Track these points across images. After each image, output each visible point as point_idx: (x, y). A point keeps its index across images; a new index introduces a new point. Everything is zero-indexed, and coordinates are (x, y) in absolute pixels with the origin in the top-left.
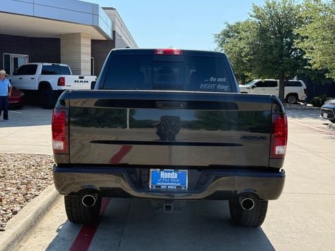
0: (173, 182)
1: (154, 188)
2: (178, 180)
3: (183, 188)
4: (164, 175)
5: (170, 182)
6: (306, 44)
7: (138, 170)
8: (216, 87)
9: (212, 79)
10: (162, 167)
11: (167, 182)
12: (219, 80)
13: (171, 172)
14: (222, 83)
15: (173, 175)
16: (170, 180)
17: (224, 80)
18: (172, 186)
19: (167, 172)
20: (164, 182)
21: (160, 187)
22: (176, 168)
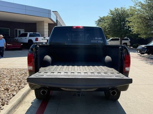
6: (131, 24)
8: (98, 41)
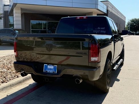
0: (52, 70)
1: (45, 72)
2: (54, 69)
3: (55, 73)
5: (51, 70)
8: (100, 31)
9: (99, 28)
10: (48, 64)
11: (50, 70)
12: (102, 28)
13: (51, 66)
14: (102, 30)
15: (52, 67)
16: (51, 69)
17: (104, 28)
18: (51, 72)
19: (50, 66)
20: (49, 70)
21: (47, 71)
22: (53, 64)
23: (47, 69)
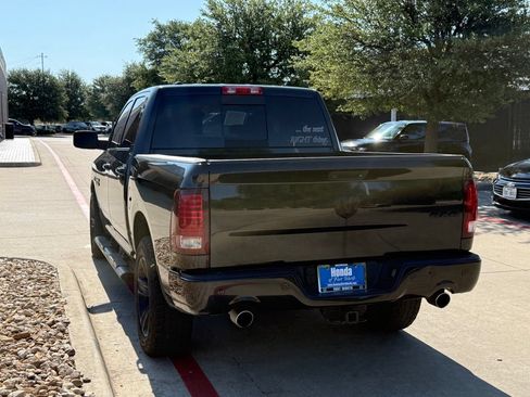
0: (348, 281)
1: (325, 291)
2: (353, 278)
3: (361, 288)
4: (335, 272)
5: (343, 281)
7: (301, 269)
8: (311, 140)
11: (340, 282)
12: (315, 130)
13: (344, 268)
14: (318, 134)
15: (347, 271)
16: (343, 279)
17: (321, 129)
18: (348, 287)
19: (339, 268)
20: (337, 282)
21: (332, 289)
22: (351, 261)
23: (330, 280)
